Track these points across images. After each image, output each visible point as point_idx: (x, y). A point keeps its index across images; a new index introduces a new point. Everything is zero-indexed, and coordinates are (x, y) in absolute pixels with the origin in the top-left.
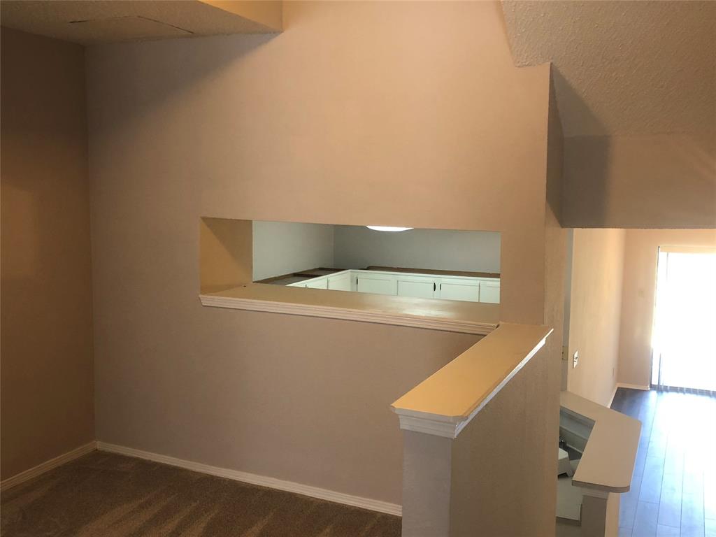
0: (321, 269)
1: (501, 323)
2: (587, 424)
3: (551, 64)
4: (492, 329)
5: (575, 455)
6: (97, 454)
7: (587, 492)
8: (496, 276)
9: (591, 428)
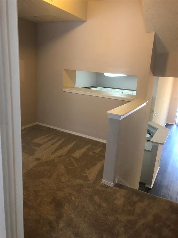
0: (92, 87)
1: (136, 99)
2: (156, 129)
3: (155, 32)
4: (133, 100)
5: (152, 136)
6: (37, 125)
7: (155, 144)
8: (135, 91)
9: (157, 130)
